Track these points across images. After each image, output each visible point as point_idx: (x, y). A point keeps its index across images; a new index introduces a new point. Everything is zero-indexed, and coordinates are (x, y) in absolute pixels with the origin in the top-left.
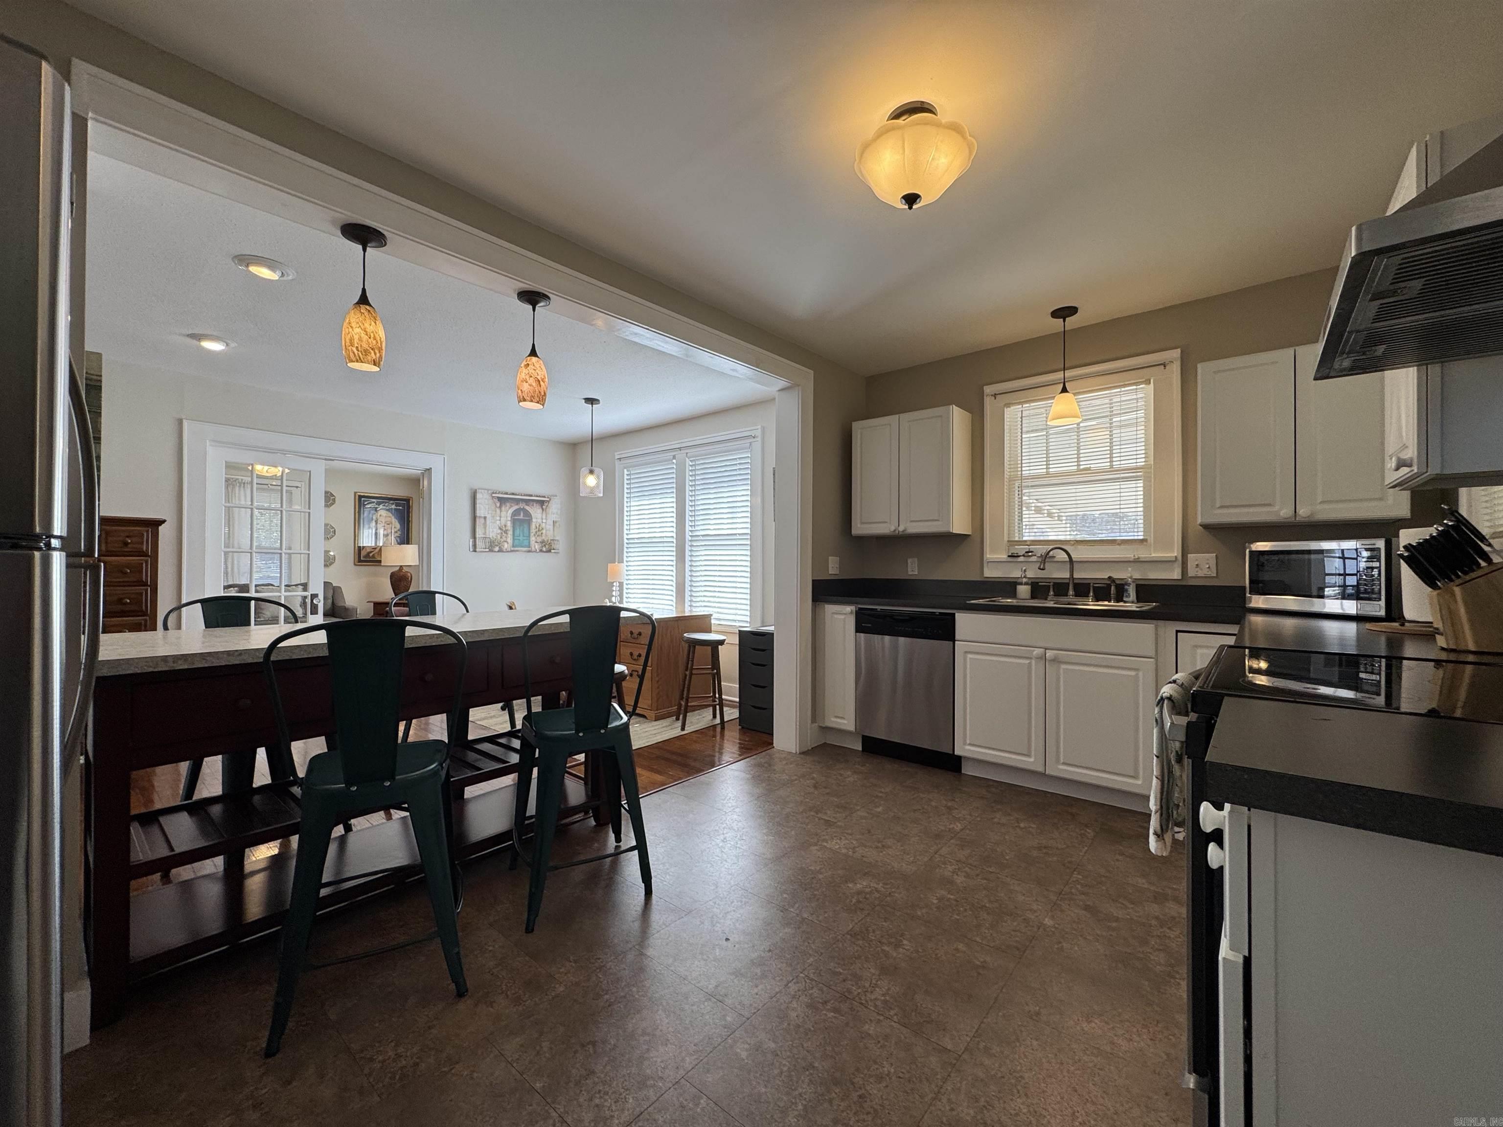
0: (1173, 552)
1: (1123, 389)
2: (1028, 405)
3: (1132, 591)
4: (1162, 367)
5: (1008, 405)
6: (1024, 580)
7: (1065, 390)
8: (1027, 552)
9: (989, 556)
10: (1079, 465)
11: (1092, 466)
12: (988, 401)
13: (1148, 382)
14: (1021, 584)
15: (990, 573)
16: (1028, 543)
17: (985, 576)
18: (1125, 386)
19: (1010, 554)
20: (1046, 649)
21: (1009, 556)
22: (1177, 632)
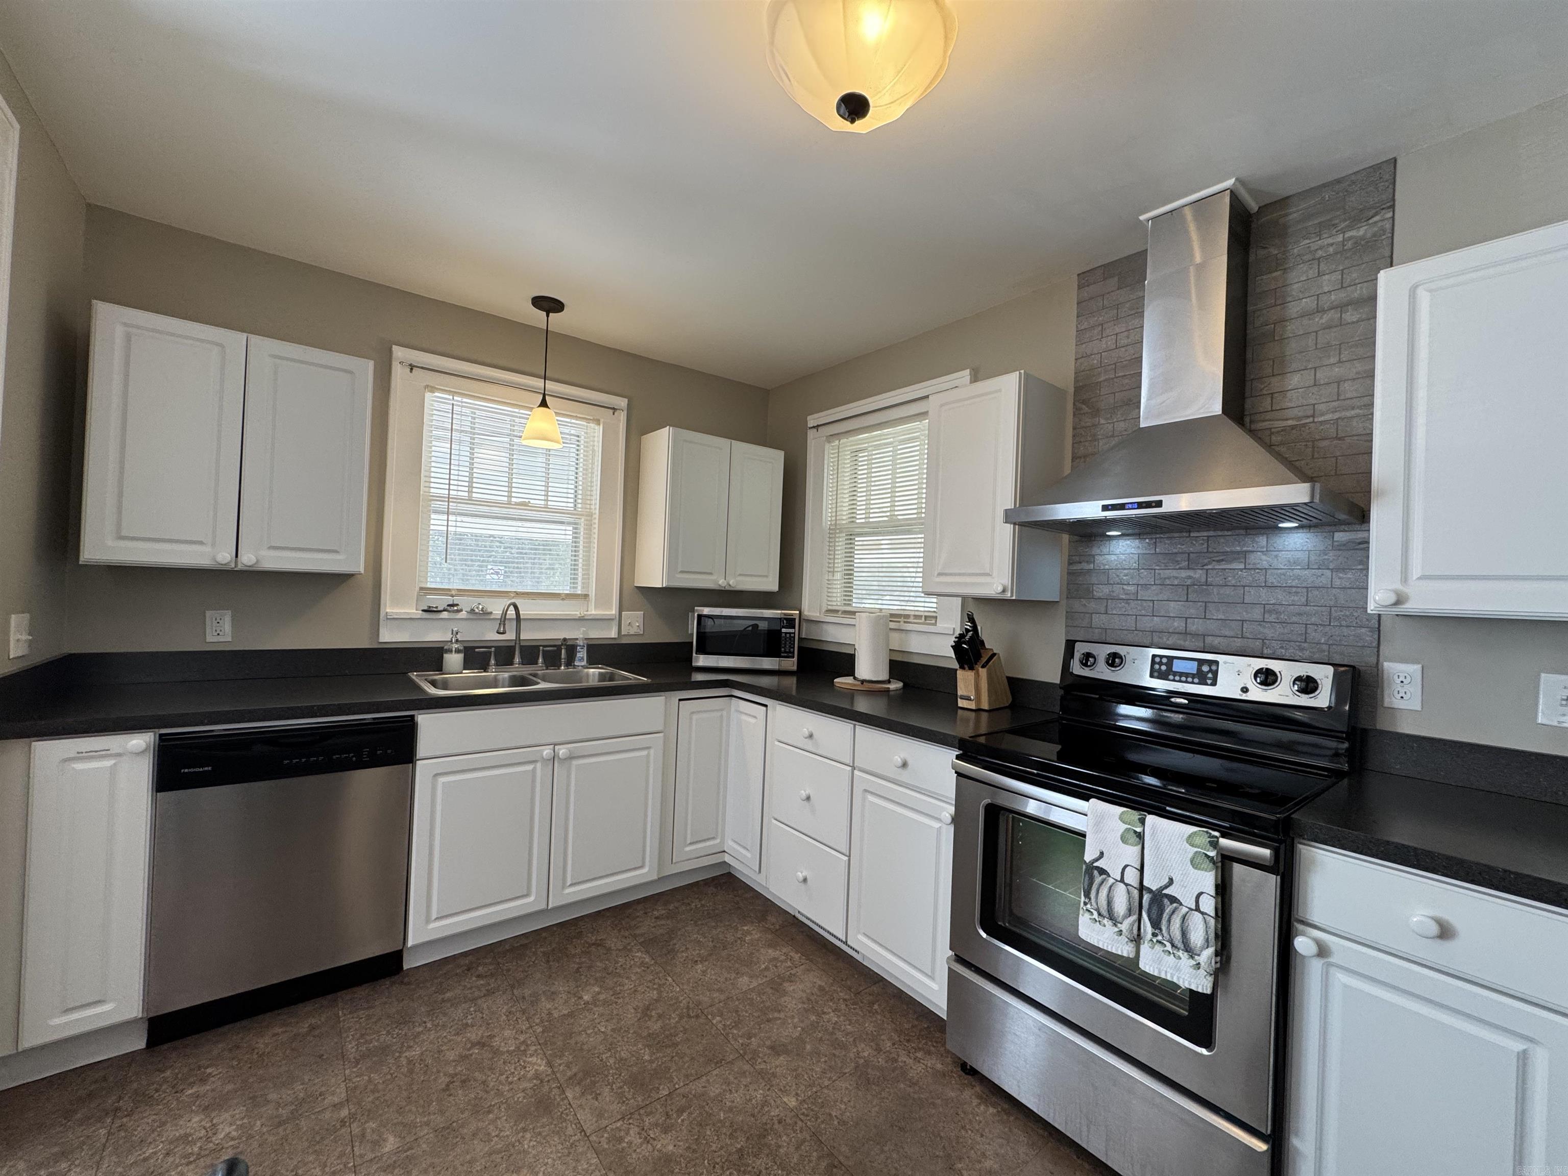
0: (611, 609)
1: (573, 421)
2: (459, 399)
3: (582, 654)
4: (611, 411)
5: (433, 389)
6: (455, 646)
7: (544, 404)
8: (448, 605)
9: (389, 608)
10: (510, 497)
11: (532, 501)
12: (399, 372)
13: (597, 422)
14: (450, 651)
15: (389, 636)
16: (453, 593)
17: (381, 640)
18: (577, 418)
19: (426, 608)
20: (555, 745)
21: (423, 611)
22: (680, 700)
